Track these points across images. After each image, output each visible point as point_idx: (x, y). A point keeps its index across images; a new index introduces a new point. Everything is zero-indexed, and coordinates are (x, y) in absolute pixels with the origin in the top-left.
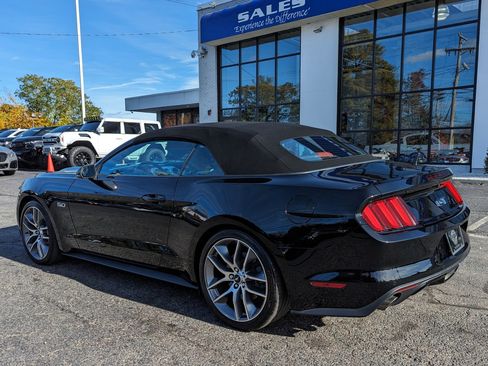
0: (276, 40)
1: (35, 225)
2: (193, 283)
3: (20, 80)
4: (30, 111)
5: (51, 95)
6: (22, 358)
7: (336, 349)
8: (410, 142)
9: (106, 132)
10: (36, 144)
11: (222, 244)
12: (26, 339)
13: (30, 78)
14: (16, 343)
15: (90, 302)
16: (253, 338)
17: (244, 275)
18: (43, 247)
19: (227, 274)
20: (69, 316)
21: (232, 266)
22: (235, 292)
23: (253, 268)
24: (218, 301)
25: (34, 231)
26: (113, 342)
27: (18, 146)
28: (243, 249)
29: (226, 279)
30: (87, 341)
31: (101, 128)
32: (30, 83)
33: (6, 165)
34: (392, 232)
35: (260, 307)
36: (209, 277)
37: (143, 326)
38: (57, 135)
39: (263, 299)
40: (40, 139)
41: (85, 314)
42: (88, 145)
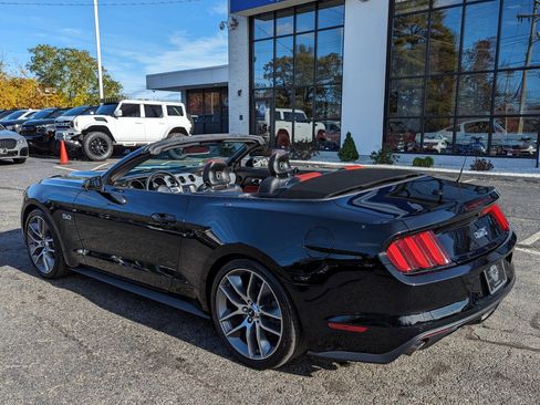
0: (317, 9)
1: (41, 236)
2: (205, 313)
3: (31, 51)
4: (43, 86)
5: (65, 68)
6: (20, 395)
7: (355, 394)
8: (469, 128)
9: (124, 115)
10: (48, 128)
11: (234, 274)
12: (26, 370)
13: (42, 48)
14: (15, 375)
15: (96, 327)
16: (266, 378)
17: (257, 309)
18: (49, 260)
19: (240, 306)
20: (72, 344)
21: (246, 299)
22: (249, 326)
23: (267, 303)
24: (231, 335)
25: (39, 242)
26: (117, 378)
27: (29, 130)
28: (257, 282)
29: (240, 312)
30: (90, 376)
31: (118, 111)
32: (41, 54)
33: (16, 152)
34: (420, 272)
35: (275, 345)
36: (221, 309)
37: (150, 360)
38: (70, 118)
39: (278, 337)
40: (52, 122)
41: (89, 342)
42: (105, 130)
